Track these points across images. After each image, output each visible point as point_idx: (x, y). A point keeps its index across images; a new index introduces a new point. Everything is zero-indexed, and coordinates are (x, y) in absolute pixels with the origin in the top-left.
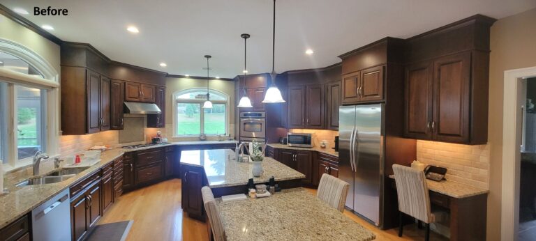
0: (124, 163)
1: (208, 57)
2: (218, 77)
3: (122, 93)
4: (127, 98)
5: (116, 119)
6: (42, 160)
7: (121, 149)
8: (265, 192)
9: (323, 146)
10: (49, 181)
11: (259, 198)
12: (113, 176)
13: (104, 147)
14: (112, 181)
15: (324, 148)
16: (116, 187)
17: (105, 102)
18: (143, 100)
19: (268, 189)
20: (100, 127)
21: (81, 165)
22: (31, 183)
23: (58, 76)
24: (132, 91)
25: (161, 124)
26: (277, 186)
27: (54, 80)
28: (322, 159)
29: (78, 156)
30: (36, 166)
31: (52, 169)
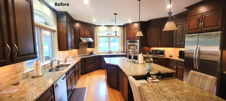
0: (81, 62)
1: (116, 14)
2: (116, 25)
3: (79, 33)
4: (81, 36)
5: (77, 44)
6: (54, 61)
7: (79, 57)
10: (57, 70)
11: (154, 82)
12: (78, 68)
13: (73, 56)
14: (78, 70)
15: (172, 56)
16: (79, 72)
17: (73, 38)
18: (86, 36)
19: (157, 78)
20: (72, 48)
21: (67, 63)
22: (50, 71)
23: (56, 26)
24: (82, 32)
25: (93, 47)
26: (161, 76)
27: (55, 28)
29: (65, 60)
30: (51, 64)
31: (57, 65)
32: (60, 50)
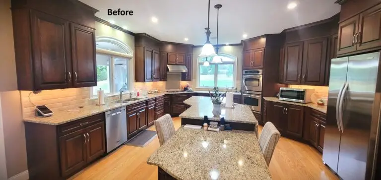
0: (165, 100)
2: (227, 44)
3: (166, 59)
4: (169, 63)
5: (162, 75)
7: (164, 92)
8: (216, 128)
9: (321, 102)
12: (155, 105)
14: (155, 108)
16: (158, 113)
17: (156, 65)
18: (178, 63)
19: (219, 126)
20: (153, 79)
24: (172, 58)
25: (189, 79)
27: (131, 54)
28: (313, 116)
29: (138, 93)
30: (121, 96)
31: (128, 97)
32: (137, 81)
